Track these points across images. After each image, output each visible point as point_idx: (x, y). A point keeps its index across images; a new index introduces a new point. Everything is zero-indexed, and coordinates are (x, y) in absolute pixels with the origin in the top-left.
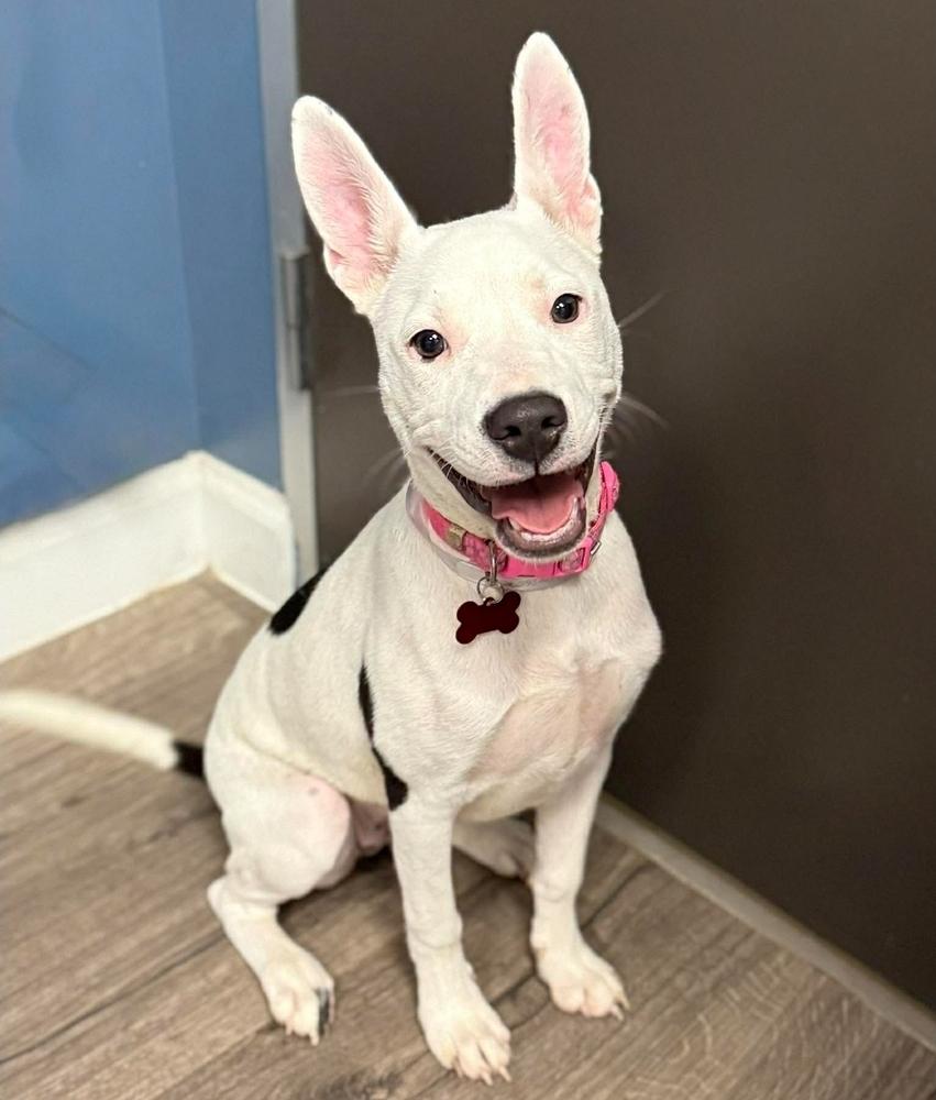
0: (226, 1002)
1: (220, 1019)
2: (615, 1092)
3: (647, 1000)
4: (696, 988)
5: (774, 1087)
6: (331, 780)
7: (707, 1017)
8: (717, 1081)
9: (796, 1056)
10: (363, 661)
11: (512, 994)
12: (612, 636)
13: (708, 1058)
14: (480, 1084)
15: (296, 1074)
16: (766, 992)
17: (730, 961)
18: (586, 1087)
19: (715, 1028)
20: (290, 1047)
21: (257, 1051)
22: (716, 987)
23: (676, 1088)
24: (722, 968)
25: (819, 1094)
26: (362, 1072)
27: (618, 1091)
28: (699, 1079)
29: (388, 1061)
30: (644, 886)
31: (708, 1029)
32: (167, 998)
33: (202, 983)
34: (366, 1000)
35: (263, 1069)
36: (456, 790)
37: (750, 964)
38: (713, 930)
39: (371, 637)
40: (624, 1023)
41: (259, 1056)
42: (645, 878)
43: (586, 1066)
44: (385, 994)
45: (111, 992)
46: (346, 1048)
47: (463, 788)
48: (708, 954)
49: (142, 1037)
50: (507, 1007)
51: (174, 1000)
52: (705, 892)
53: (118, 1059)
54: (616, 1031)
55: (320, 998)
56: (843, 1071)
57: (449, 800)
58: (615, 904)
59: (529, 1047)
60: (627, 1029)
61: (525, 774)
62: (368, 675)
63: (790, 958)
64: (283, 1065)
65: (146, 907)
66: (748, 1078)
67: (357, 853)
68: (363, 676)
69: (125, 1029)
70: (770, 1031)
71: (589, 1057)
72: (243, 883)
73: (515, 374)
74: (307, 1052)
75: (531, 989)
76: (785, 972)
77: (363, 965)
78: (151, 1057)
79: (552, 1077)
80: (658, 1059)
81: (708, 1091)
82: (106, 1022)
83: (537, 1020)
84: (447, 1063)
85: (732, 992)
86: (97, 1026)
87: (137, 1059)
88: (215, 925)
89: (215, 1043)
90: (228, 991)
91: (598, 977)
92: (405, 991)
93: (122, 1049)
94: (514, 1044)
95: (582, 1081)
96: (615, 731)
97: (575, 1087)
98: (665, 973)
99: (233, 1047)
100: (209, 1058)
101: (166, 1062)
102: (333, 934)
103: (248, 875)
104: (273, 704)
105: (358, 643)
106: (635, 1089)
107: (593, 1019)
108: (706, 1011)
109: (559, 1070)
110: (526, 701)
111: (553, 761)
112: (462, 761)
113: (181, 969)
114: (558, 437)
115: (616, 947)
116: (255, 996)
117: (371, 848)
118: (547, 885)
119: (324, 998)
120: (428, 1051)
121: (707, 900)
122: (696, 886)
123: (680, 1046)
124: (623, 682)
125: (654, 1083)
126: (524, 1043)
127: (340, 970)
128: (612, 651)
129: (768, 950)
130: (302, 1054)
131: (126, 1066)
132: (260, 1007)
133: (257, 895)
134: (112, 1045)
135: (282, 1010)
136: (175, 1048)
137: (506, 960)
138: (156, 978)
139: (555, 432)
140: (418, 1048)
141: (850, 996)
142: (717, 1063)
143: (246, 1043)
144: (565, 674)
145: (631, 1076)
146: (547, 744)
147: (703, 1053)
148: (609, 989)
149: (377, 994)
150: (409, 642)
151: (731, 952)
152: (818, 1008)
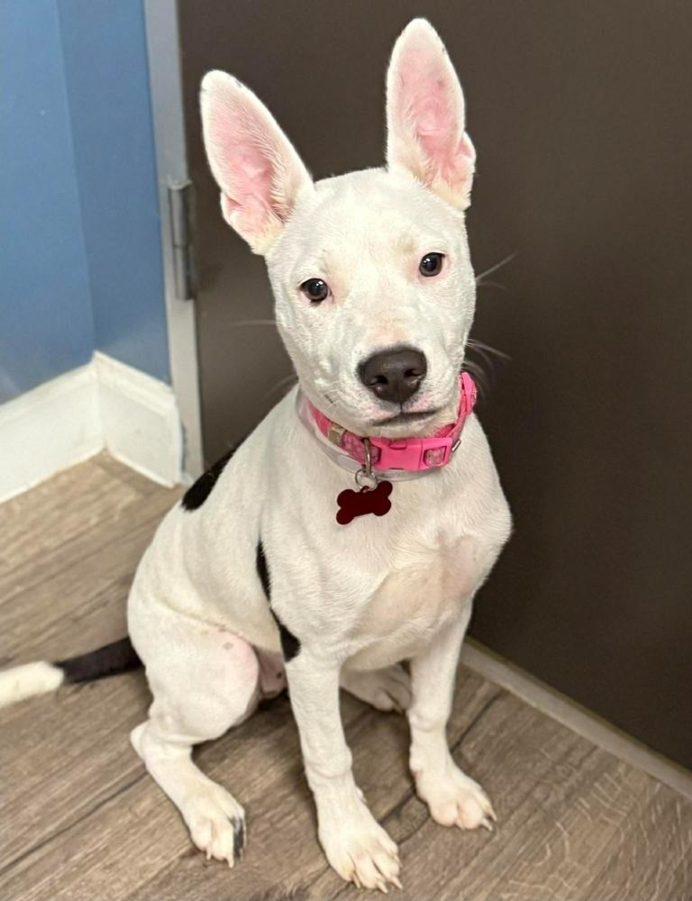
0: (152, 833)
1: (148, 848)
2: (491, 894)
3: (512, 812)
4: (552, 799)
5: (624, 883)
6: (241, 634)
7: (563, 824)
8: (577, 880)
9: (641, 853)
10: (260, 538)
11: (396, 813)
12: (466, 518)
13: (567, 860)
14: (376, 893)
15: (217, 893)
16: (611, 800)
17: (578, 775)
18: (466, 892)
19: (570, 833)
20: (211, 869)
21: (182, 874)
22: (568, 797)
23: (542, 887)
24: (572, 781)
25: (663, 886)
26: (275, 888)
27: (494, 893)
28: (562, 879)
29: (296, 876)
30: (500, 711)
31: (565, 834)
32: (101, 831)
33: (129, 816)
34: (272, 824)
35: (188, 890)
36: (340, 646)
37: (595, 776)
38: (562, 747)
39: (266, 517)
40: (494, 833)
41: (185, 879)
42: (500, 704)
43: (465, 873)
44: (288, 819)
45: (51, 828)
46: (258, 868)
47: (346, 644)
48: (559, 768)
49: (81, 867)
50: (393, 824)
51: (106, 834)
52: (553, 715)
53: (62, 889)
54: (488, 841)
55: (234, 825)
56: (681, 864)
57: (335, 653)
58: (479, 729)
59: (415, 858)
60: (497, 838)
61: (398, 634)
62: (264, 548)
63: (629, 768)
64: (206, 885)
65: (76, 751)
66: (602, 877)
67: (261, 697)
68: (260, 549)
69: (65, 861)
70: (617, 832)
71: (466, 865)
72: (165, 728)
73: (385, 328)
74: (226, 873)
75: (413, 808)
76: (626, 781)
77: (267, 793)
78: (91, 885)
79: (438, 883)
80: (525, 864)
81: (570, 888)
82: (49, 855)
83: (420, 835)
84: (347, 877)
85: (582, 800)
86: (41, 859)
87: (79, 887)
88: (138, 764)
89: (144, 870)
90: (153, 823)
91: (469, 795)
92: (305, 815)
93: (66, 879)
94: (403, 856)
95: (463, 886)
96: (473, 595)
97: (458, 890)
98: (525, 787)
99: (161, 872)
100: (141, 883)
101: (104, 888)
102: (240, 767)
103: (169, 720)
104: (188, 569)
105: (256, 520)
106: (508, 891)
107: (468, 830)
108: (563, 819)
109: (443, 877)
110: (397, 574)
111: (421, 622)
112: (345, 623)
113: (109, 805)
114: (419, 384)
115: (481, 767)
116: (178, 826)
117: (273, 692)
118: (420, 717)
119: (238, 825)
120: (329, 866)
121: (554, 721)
122: (544, 710)
123: (543, 850)
124: (477, 556)
125: (524, 884)
126: (411, 856)
127: (247, 800)
128: (465, 530)
129: (609, 763)
130: (220, 875)
131: (69, 894)
132: (182, 835)
133: (177, 737)
134: (56, 876)
135: (202, 838)
136: (110, 875)
137: (389, 782)
138: (89, 814)
139: (416, 381)
140: (320, 865)
141: (682, 799)
142: (575, 864)
143: (173, 867)
144: (429, 551)
145: (504, 879)
146: (416, 609)
147: (563, 856)
148: (479, 803)
149: (282, 818)
150: (299, 523)
151: (578, 767)
152: (656, 811)
